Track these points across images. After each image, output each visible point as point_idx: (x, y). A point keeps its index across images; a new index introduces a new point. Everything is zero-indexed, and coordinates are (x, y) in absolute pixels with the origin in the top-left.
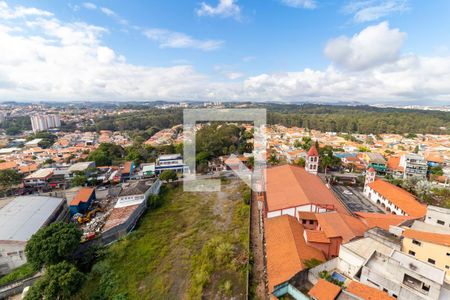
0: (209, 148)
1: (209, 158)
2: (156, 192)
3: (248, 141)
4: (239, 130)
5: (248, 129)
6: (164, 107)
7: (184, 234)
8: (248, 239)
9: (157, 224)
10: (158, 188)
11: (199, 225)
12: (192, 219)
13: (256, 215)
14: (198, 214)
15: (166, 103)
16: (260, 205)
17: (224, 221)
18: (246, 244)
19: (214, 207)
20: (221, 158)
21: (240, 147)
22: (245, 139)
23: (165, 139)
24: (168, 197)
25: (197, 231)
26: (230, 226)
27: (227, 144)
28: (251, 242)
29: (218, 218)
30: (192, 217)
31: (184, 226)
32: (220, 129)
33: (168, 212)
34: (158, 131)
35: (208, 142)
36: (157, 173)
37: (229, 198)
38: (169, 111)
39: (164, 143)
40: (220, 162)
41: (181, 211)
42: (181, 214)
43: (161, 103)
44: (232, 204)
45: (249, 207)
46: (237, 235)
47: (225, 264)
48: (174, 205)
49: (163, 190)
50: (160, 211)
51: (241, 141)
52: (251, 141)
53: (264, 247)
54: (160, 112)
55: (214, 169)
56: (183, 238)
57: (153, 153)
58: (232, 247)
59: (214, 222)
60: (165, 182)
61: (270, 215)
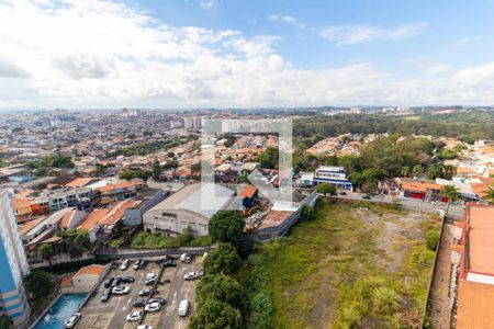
0: (382, 166)
1: (381, 177)
2: (311, 204)
3: (447, 163)
4: (434, 146)
5: (451, 144)
6: (332, 114)
7: (335, 258)
8: (426, 297)
9: (307, 238)
10: (314, 200)
11: (355, 254)
12: (347, 244)
13: (445, 269)
14: (356, 241)
15: (334, 108)
16: (455, 257)
17: (391, 260)
18: (422, 301)
19: (378, 239)
20: (398, 180)
21: (431, 168)
22: (442, 159)
23: (328, 148)
24: (323, 212)
25: (351, 260)
26: (398, 269)
27: (410, 163)
28: (429, 303)
29: (382, 253)
30: (348, 242)
31: (337, 249)
32: (402, 142)
33: (321, 229)
34: (323, 139)
35: (381, 157)
36: (315, 184)
37: (403, 233)
38: (337, 117)
39: (327, 152)
40: (396, 185)
41: (335, 231)
42: (334, 234)
43: (329, 109)
44: (406, 241)
45: (434, 254)
46: (408, 286)
47: (384, 313)
48: (329, 223)
49: (319, 203)
50: (313, 225)
51: (435, 161)
52: (454, 163)
53: (452, 320)
54: (327, 118)
55: (386, 192)
56: (334, 261)
57: (314, 162)
58: (398, 297)
59: (376, 256)
60: (322, 195)
61: (471, 277)
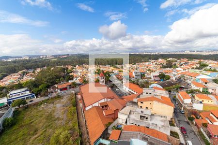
0: (47, 82)
1: (48, 87)
2: (10, 116)
3: (70, 74)
4: (64, 69)
5: (70, 68)
6: (10, 60)
7: (36, 136)
8: (77, 124)
9: (13, 137)
10: (12, 113)
11: (46, 127)
12: (41, 125)
13: (80, 111)
14: (45, 120)
15: (11, 57)
16: (81, 105)
17: (62, 119)
18: (77, 127)
19: (55, 114)
20: (56, 85)
21: (66, 78)
22: (68, 73)
23: (14, 80)
24: (21, 116)
25: (46, 131)
26: (66, 121)
27: (58, 77)
28: (79, 126)
29: (58, 119)
30: (40, 123)
31: (36, 131)
32: (53, 70)
33: (22, 126)
34: (7, 75)
35: (46, 78)
36: (9, 103)
37: (63, 106)
38: (15, 62)
39: (13, 82)
40: (56, 88)
41: (32, 122)
42: (32, 124)
43: (7, 57)
44: (66, 108)
45: (75, 108)
46: (71, 125)
47: (66, 142)
48: (27, 120)
49: (16, 113)
50: (15, 127)
51: (66, 75)
52: (72, 74)
53: (86, 126)
54: (7, 63)
55: (52, 92)
56: (35, 139)
57: (4, 91)
58: (69, 132)
59: (56, 122)
60: (17, 107)
61: (87, 109)
